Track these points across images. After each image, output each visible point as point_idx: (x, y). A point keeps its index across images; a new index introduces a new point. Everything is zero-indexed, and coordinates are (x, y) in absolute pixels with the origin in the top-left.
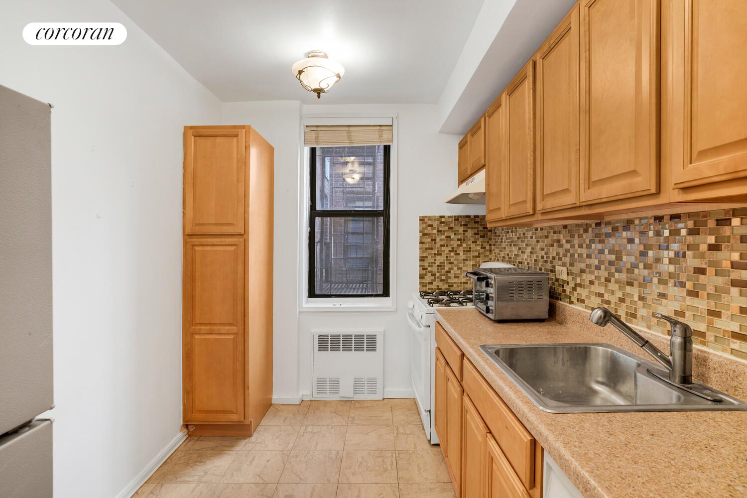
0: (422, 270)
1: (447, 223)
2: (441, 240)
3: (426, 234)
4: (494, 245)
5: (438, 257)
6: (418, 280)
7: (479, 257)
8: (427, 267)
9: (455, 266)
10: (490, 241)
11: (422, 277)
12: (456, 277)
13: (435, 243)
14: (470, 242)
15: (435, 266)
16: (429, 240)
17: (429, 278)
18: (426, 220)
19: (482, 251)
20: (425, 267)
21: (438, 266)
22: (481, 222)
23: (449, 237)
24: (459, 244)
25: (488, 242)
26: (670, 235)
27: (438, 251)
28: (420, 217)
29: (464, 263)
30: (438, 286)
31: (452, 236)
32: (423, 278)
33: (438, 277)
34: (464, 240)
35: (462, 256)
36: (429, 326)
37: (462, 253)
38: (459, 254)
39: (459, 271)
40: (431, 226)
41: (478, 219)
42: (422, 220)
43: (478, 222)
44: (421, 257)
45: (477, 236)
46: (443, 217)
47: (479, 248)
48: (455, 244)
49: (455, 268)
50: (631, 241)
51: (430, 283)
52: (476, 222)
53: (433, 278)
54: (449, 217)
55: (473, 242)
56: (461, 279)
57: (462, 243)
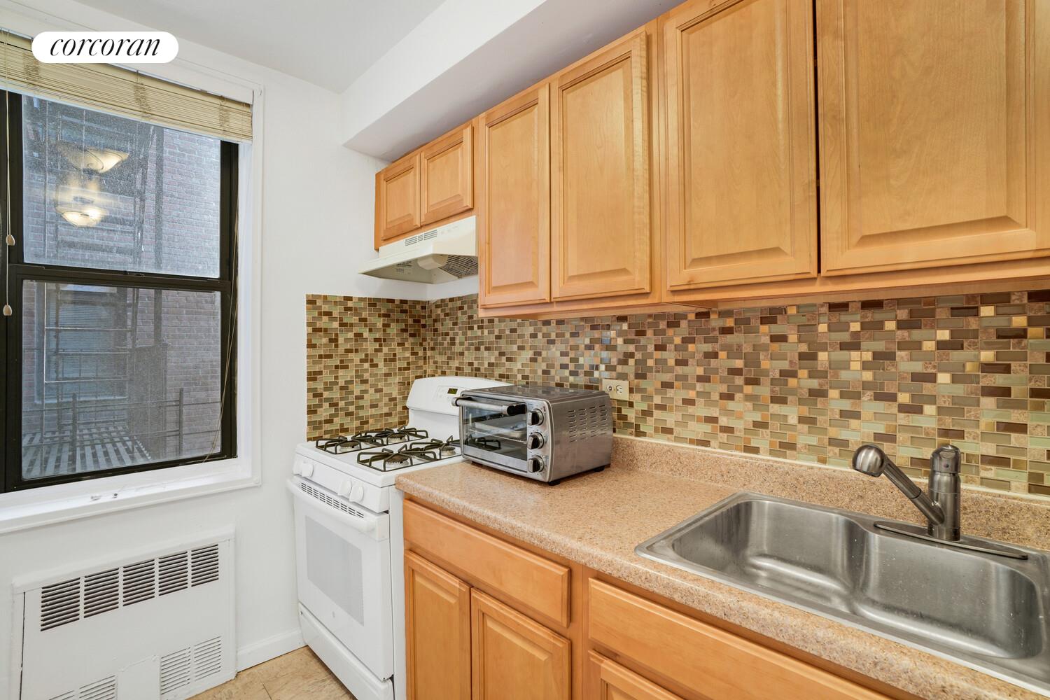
0: (311, 397)
1: (356, 309)
2: (346, 340)
3: (319, 330)
4: (433, 349)
5: (341, 372)
6: (304, 418)
7: (408, 369)
8: (322, 391)
9: (371, 386)
10: (424, 344)
11: (311, 411)
12: (373, 406)
13: (337, 346)
14: (394, 345)
15: (336, 388)
16: (325, 340)
17: (324, 412)
18: (319, 303)
19: (412, 358)
20: (319, 391)
21: (342, 388)
22: (411, 312)
23: (360, 335)
24: (378, 347)
25: (421, 344)
26: (862, 329)
27: (342, 361)
28: (307, 296)
29: (386, 380)
30: (342, 425)
31: (366, 334)
32: (315, 412)
33: (342, 409)
34: (385, 340)
35: (382, 368)
36: (387, 512)
37: (381, 364)
38: (376, 366)
39: (378, 396)
40: (329, 314)
41: (406, 307)
42: (311, 301)
43: (405, 311)
44: (309, 373)
45: (405, 335)
46: (350, 299)
47: (407, 354)
48: (370, 347)
49: (372, 391)
50: (779, 338)
51: (327, 422)
52: (403, 311)
53: (332, 411)
54: (361, 299)
55: (399, 345)
56: (381, 408)
57: (381, 345)
